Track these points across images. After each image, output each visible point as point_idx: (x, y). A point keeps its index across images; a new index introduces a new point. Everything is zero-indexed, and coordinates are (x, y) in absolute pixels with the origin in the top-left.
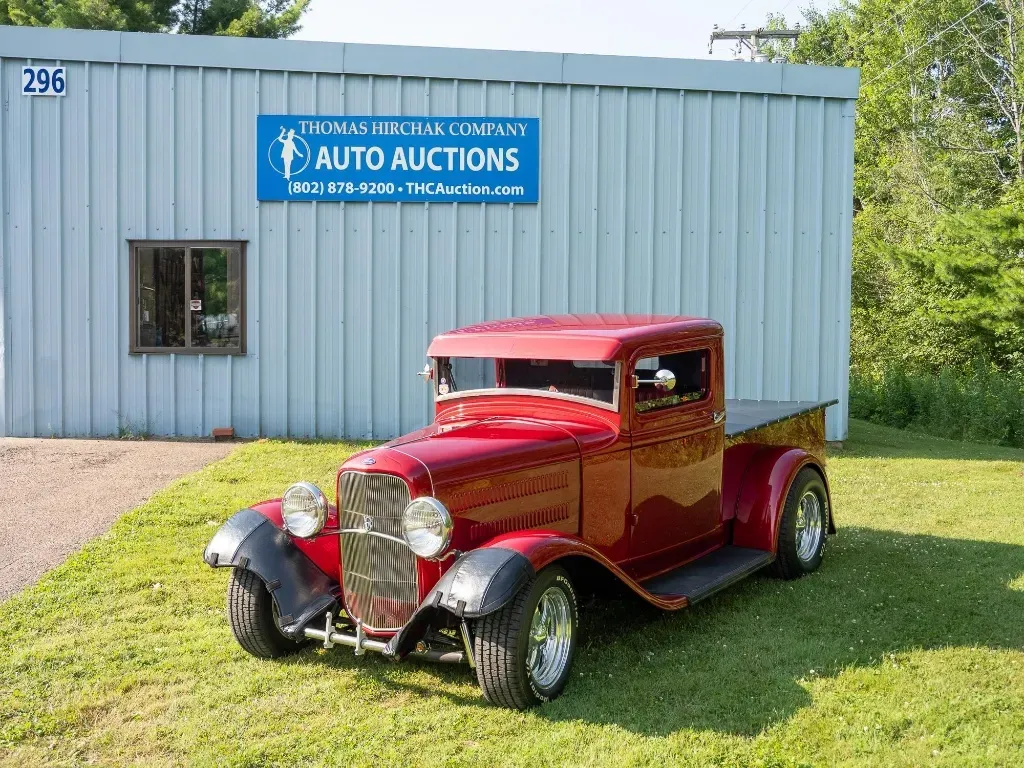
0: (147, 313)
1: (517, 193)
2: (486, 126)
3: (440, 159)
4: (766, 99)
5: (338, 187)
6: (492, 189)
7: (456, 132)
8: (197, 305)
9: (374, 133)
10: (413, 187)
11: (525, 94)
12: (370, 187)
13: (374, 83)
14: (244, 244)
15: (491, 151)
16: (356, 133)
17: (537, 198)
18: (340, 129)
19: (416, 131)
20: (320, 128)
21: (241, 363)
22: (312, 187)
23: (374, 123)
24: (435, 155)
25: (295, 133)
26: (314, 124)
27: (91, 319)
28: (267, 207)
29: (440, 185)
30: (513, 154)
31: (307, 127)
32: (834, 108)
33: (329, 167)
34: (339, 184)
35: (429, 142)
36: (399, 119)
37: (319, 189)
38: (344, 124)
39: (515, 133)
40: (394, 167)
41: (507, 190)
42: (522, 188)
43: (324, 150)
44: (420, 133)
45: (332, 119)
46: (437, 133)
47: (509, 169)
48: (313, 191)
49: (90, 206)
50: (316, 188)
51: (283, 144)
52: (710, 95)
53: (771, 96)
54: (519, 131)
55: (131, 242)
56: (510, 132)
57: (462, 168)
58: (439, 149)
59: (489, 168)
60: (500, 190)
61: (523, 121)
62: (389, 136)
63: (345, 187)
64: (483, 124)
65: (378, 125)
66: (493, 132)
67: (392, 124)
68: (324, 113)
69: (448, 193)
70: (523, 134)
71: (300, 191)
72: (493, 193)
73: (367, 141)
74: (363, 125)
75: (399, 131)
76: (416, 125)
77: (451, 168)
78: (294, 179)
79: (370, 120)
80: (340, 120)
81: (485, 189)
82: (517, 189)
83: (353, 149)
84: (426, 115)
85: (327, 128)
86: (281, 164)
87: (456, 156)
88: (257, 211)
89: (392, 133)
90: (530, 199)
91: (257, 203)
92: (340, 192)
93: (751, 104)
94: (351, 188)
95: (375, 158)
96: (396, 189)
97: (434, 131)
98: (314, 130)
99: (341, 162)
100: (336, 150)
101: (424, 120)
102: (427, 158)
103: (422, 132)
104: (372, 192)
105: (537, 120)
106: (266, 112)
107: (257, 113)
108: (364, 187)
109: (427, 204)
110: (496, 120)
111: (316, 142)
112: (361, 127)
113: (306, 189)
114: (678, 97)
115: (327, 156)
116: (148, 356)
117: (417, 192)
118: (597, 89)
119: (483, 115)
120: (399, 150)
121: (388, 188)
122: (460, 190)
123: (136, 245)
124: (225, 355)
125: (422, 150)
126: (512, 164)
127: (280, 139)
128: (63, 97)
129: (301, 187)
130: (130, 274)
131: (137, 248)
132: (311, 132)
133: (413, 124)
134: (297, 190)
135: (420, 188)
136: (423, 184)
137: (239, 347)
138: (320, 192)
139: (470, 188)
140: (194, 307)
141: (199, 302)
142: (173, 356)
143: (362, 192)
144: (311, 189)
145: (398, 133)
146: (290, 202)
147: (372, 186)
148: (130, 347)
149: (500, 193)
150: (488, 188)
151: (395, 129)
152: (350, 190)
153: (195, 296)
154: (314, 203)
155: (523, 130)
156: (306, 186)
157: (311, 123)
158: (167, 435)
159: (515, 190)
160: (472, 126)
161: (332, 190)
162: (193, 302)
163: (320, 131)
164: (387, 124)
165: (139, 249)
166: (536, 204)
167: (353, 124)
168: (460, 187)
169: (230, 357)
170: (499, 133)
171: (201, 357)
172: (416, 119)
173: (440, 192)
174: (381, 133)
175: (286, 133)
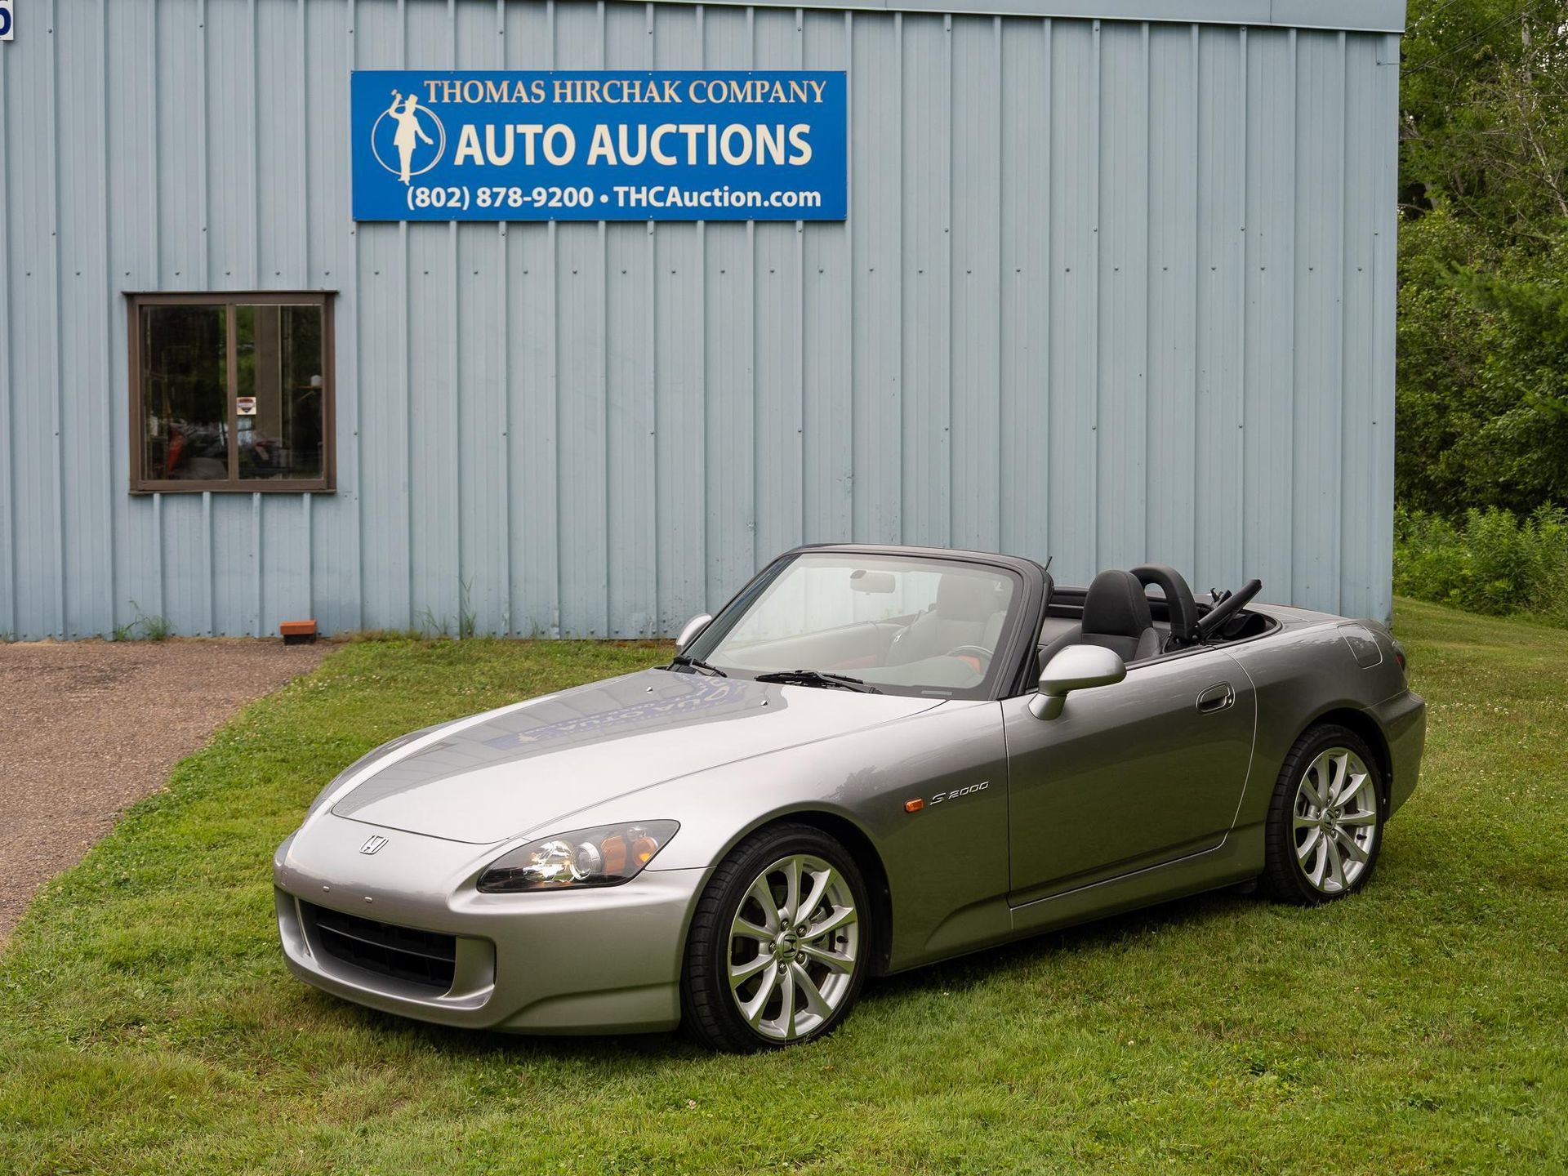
0: (155, 422)
1: (810, 204)
2: (754, 87)
3: (673, 144)
4: (1243, 35)
5: (494, 196)
6: (765, 197)
7: (701, 96)
8: (249, 405)
9: (557, 100)
10: (627, 195)
11: (822, 30)
12: (551, 196)
13: (556, 13)
14: (330, 296)
15: (762, 130)
16: (525, 100)
17: (845, 212)
18: (499, 94)
19: (631, 96)
20: (460, 93)
21: (325, 509)
22: (450, 196)
24: (665, 138)
25: (417, 103)
26: (452, 86)
27: (61, 434)
28: (369, 234)
29: (674, 190)
30: (801, 136)
31: (439, 92)
32: (1362, 53)
33: (479, 161)
34: (495, 190)
35: (653, 115)
36: (602, 76)
38: (505, 85)
39: (804, 98)
40: (592, 160)
41: (791, 199)
42: (817, 195)
43: (469, 130)
44: (637, 100)
45: (483, 76)
46: (667, 100)
47: (794, 160)
48: (452, 203)
49: (58, 234)
50: (456, 198)
51: (396, 122)
52: (1145, 29)
53: (1252, 29)
54: (811, 94)
55: (130, 296)
56: (796, 96)
57: (712, 160)
58: (670, 128)
59: (760, 160)
60: (779, 199)
61: (818, 76)
62: (584, 105)
63: (507, 196)
64: (749, 85)
65: (563, 86)
66: (766, 96)
67: (588, 84)
68: (467, 66)
69: (688, 204)
70: (818, 100)
71: (427, 204)
72: (766, 204)
73: (545, 114)
74: (538, 86)
75: (601, 96)
76: (631, 86)
77: (692, 160)
78: (416, 182)
79: (548, 78)
80: (497, 77)
81: (753, 198)
82: (810, 195)
83: (521, 129)
84: (647, 66)
85: (474, 92)
86: (393, 156)
87: (702, 139)
88: (352, 240)
89: (589, 100)
90: (831, 216)
91: (353, 226)
92: (497, 204)
93: (1217, 44)
94: (517, 197)
95: (559, 145)
96: (596, 198)
97: (662, 96)
98: (452, 96)
99: (500, 151)
100: (490, 130)
101: (644, 77)
102: (651, 144)
103: (642, 97)
104: (553, 203)
105: (843, 74)
106: (367, 66)
107: (350, 67)
108: (539, 196)
109: (651, 225)
110: (771, 76)
111: (455, 115)
112: (535, 90)
113: (438, 200)
114: (1091, 33)
115: (475, 141)
116: (163, 495)
117: (633, 204)
118: (948, 20)
119: (748, 67)
120: (602, 130)
121: (582, 197)
122: (708, 199)
123: (139, 301)
124: (299, 494)
125: (642, 129)
126: (799, 153)
127: (392, 112)
128: (7, 42)
129: (430, 196)
130: (129, 352)
131: (141, 306)
132: (446, 100)
133: (626, 84)
134: (423, 201)
135: (638, 196)
136: (644, 189)
137: (323, 479)
138: (463, 205)
139: (726, 195)
140: (244, 409)
141: (251, 401)
142: (206, 496)
143: (536, 205)
144: (448, 200)
145: (598, 100)
146: (410, 223)
147: (554, 194)
148: (131, 480)
149: (779, 204)
150: (758, 195)
151: (594, 93)
152: (515, 201)
153: (245, 392)
154: (453, 224)
155: (818, 92)
156: (438, 194)
157: (446, 84)
158: (199, 635)
159: (806, 198)
160: (729, 86)
161: (484, 201)
162: (241, 401)
163: (462, 97)
164: (579, 84)
165: (144, 308)
166: (842, 222)
167: (520, 85)
168: (709, 193)
169: (307, 498)
170: (777, 99)
171: (257, 497)
172: (631, 76)
173: (674, 203)
174: (569, 100)
175: (402, 102)
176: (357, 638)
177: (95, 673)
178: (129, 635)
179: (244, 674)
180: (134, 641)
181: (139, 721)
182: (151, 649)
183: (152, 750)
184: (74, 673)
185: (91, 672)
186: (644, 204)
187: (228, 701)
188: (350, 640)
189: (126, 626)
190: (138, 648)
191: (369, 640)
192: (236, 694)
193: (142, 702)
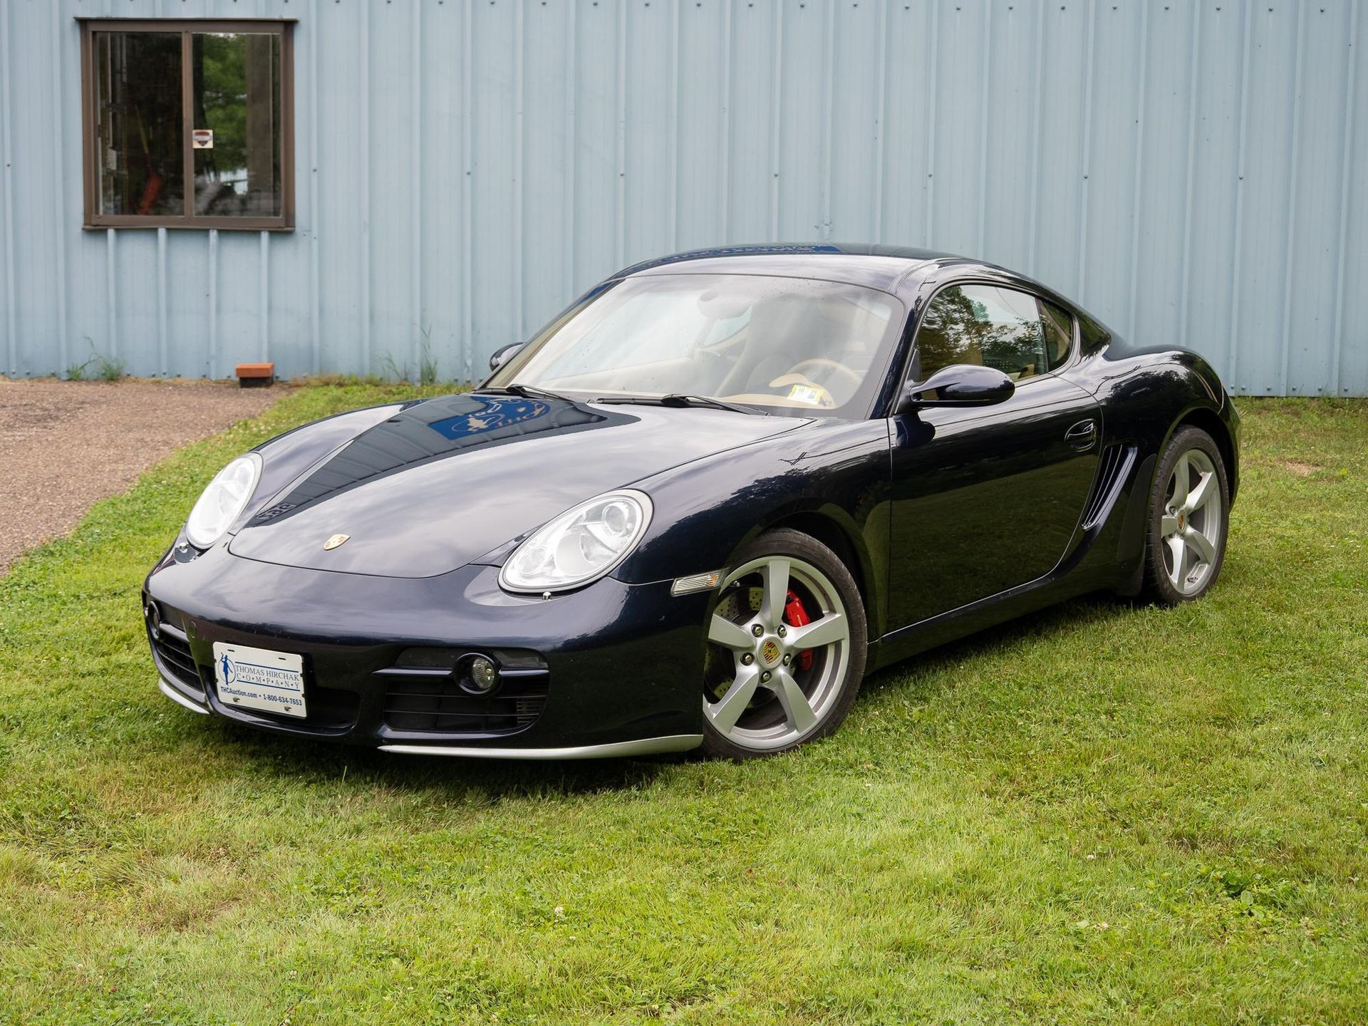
0: (113, 155)
8: (206, 138)
14: (289, 25)
21: (285, 250)
55: (83, 23)
116: (118, 231)
123: (92, 28)
124: (256, 233)
130: (83, 81)
131: (94, 33)
137: (281, 217)
140: (200, 142)
141: (208, 134)
142: (162, 232)
148: (85, 215)
153: (201, 123)
158: (154, 376)
162: (197, 134)
165: (98, 35)
169: (265, 236)
171: (213, 234)
176: (314, 382)
177: (39, 412)
178: (83, 375)
179: (190, 416)
180: (88, 381)
181: (68, 463)
182: (105, 388)
183: (71, 493)
184: (16, 411)
185: (35, 411)
187: (166, 443)
188: (308, 385)
189: (80, 366)
190: (90, 388)
191: (327, 384)
192: (177, 438)
193: (77, 442)
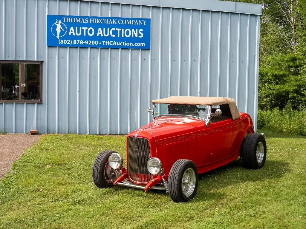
1: (143, 46)
2: (131, 21)
3: (115, 32)
4: (230, 14)
5: (77, 42)
6: (134, 44)
7: (121, 23)
8: (24, 84)
9: (91, 22)
10: (105, 42)
11: (146, 10)
12: (89, 42)
13: (91, 4)
14: (42, 62)
15: (133, 30)
16: (84, 22)
17: (150, 47)
18: (79, 21)
19: (106, 22)
20: (70, 20)
21: (40, 106)
22: (68, 42)
23: (91, 19)
24: (113, 31)
25: (61, 22)
26: (69, 19)
28: (50, 49)
29: (115, 42)
30: (141, 32)
31: (66, 20)
32: (253, 18)
33: (74, 34)
34: (77, 41)
35: (111, 26)
36: (100, 18)
37: (70, 42)
38: (80, 19)
39: (142, 24)
40: (98, 35)
41: (139, 44)
42: (144, 44)
43: (72, 28)
44: (107, 23)
45: (75, 17)
47: (139, 37)
48: (68, 43)
50: (69, 42)
51: (57, 26)
52: (211, 12)
53: (232, 13)
54: (143, 23)
56: (140, 23)
57: (123, 36)
58: (114, 29)
59: (133, 36)
60: (136, 44)
61: (145, 19)
62: (96, 24)
64: (130, 21)
65: (92, 20)
66: (134, 23)
67: (97, 19)
68: (72, 15)
69: (118, 45)
70: (145, 24)
72: (134, 45)
73: (88, 25)
74: (87, 19)
76: (106, 20)
77: (119, 36)
78: (61, 38)
79: (89, 18)
80: (78, 17)
81: (131, 44)
83: (83, 28)
84: (109, 16)
85: (73, 20)
86: (56, 33)
87: (121, 32)
88: (47, 50)
89: (97, 23)
90: (147, 48)
91: (47, 47)
92: (78, 44)
93: (225, 16)
94: (82, 42)
95: (91, 32)
96: (99, 43)
97: (113, 23)
98: (69, 21)
99: (78, 33)
100: (76, 28)
101: (109, 18)
102: (110, 32)
103: (108, 23)
104: (89, 44)
105: (150, 19)
106: (50, 14)
107: (47, 14)
108: (87, 42)
109: (110, 49)
110: (135, 19)
111: (69, 25)
112: (86, 20)
113: (65, 42)
114: (200, 13)
115: (73, 30)
116: (5, 103)
117: (106, 44)
118: (171, 9)
119: (130, 17)
120: (100, 29)
121: (95, 43)
122: (122, 44)
124: (34, 103)
125: (108, 29)
126: (141, 35)
127: (56, 24)
129: (63, 42)
132: (67, 22)
133: (105, 20)
134: (62, 43)
135: (107, 43)
136: (109, 42)
137: (40, 100)
138: (70, 44)
139: (125, 43)
142: (14, 103)
143: (86, 44)
144: (67, 43)
145: (99, 23)
146: (59, 47)
147: (90, 42)
149: (136, 46)
150: (132, 43)
151: (98, 21)
152: (81, 43)
154: (68, 48)
155: (145, 23)
156: (65, 41)
157: (67, 18)
158: (12, 133)
159: (142, 44)
160: (126, 21)
161: (75, 43)
162: (22, 84)
163: (71, 21)
164: (95, 19)
165: (1, 63)
166: (149, 49)
167: (83, 19)
168: (122, 43)
170: (136, 24)
171: (25, 104)
172: (106, 18)
173: (115, 45)
174: (93, 22)
175: (58, 22)
182: (3, 136)
186: (108, 44)
